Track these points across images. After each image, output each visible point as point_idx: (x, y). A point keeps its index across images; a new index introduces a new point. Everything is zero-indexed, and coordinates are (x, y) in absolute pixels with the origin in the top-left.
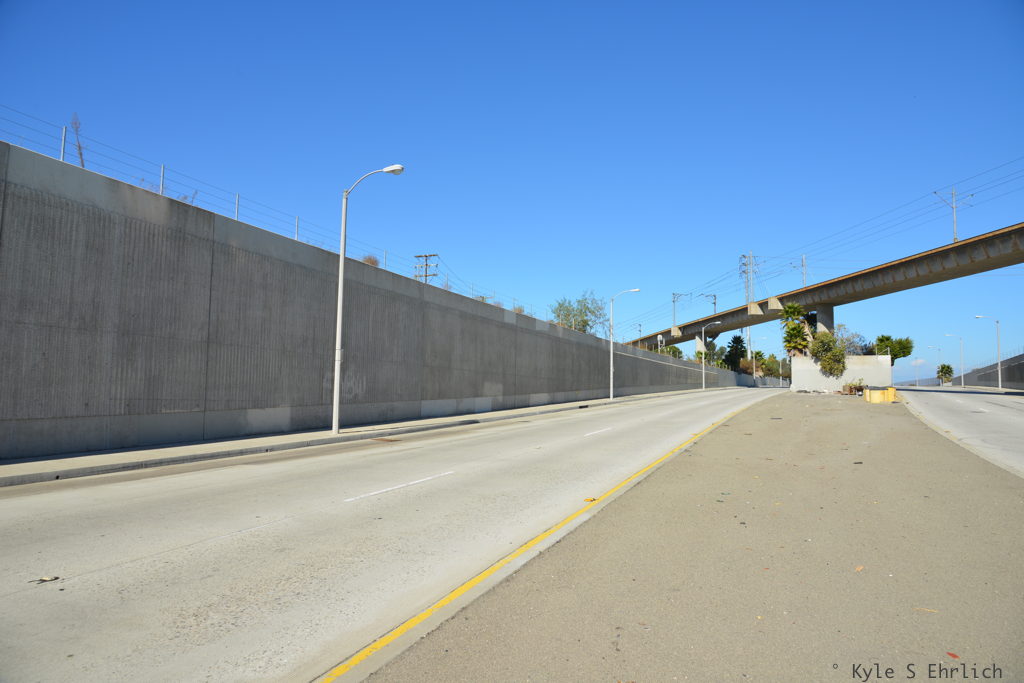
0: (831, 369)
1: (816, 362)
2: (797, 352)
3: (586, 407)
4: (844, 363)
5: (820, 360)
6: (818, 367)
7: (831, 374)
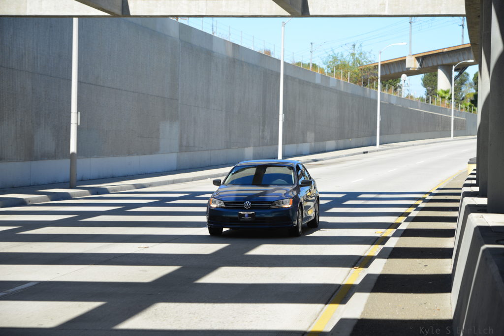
3: (367, 152)
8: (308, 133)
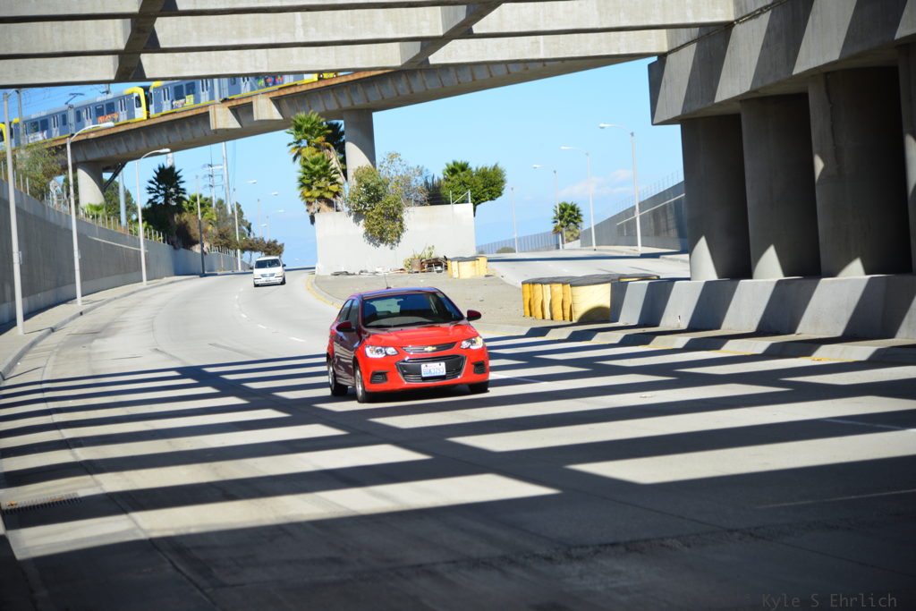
0: (381, 233)
1: (357, 220)
2: (323, 206)
4: (401, 221)
5: (364, 217)
6: (360, 229)
7: (382, 240)
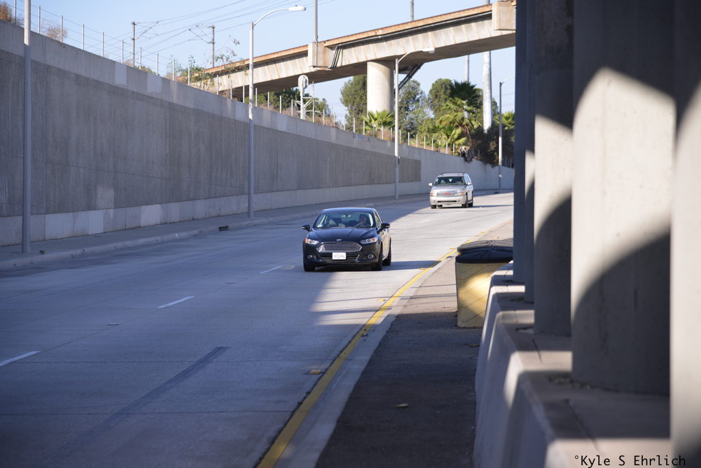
3: (226, 228)
8: (100, 190)
